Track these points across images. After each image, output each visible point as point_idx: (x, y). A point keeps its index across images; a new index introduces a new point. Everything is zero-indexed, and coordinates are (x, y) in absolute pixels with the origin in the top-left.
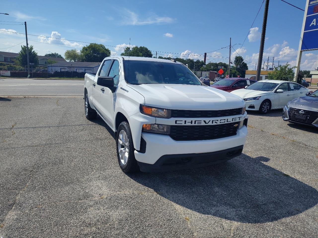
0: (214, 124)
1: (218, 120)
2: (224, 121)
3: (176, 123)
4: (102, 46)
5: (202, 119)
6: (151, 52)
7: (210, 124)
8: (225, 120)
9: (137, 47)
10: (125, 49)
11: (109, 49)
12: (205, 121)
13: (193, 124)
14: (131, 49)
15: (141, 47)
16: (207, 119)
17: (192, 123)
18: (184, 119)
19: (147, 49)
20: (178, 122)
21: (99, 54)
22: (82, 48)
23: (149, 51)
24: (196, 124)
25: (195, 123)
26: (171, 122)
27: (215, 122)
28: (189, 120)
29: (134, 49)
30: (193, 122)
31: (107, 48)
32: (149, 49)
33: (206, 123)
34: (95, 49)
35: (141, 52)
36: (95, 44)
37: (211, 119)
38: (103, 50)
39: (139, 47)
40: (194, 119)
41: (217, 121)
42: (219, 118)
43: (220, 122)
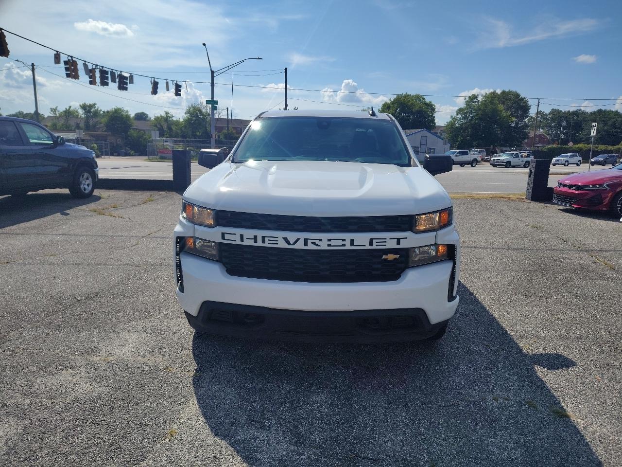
0: (311, 247)
1: (321, 240)
2: (341, 243)
3: (223, 238)
4: (419, 98)
5: (280, 234)
6: (527, 101)
7: (300, 245)
8: (344, 240)
9: (494, 93)
10: (467, 99)
11: (433, 103)
12: (286, 239)
13: (259, 243)
14: (480, 99)
15: (503, 92)
16: (292, 236)
17: (256, 241)
18: (239, 231)
19: (517, 95)
20: (227, 237)
21: (412, 113)
22: (381, 106)
23: (522, 99)
24: (266, 245)
25: (264, 241)
26: (215, 235)
27: (314, 243)
28: (249, 233)
29: (486, 96)
30: (259, 239)
31: (428, 100)
32: (522, 95)
33: (289, 243)
34: (405, 104)
35: (503, 103)
36: (407, 95)
37: (303, 235)
38: (421, 105)
39: (499, 92)
40: (260, 233)
41: (317, 242)
42: (325, 236)
43: (329, 245)
